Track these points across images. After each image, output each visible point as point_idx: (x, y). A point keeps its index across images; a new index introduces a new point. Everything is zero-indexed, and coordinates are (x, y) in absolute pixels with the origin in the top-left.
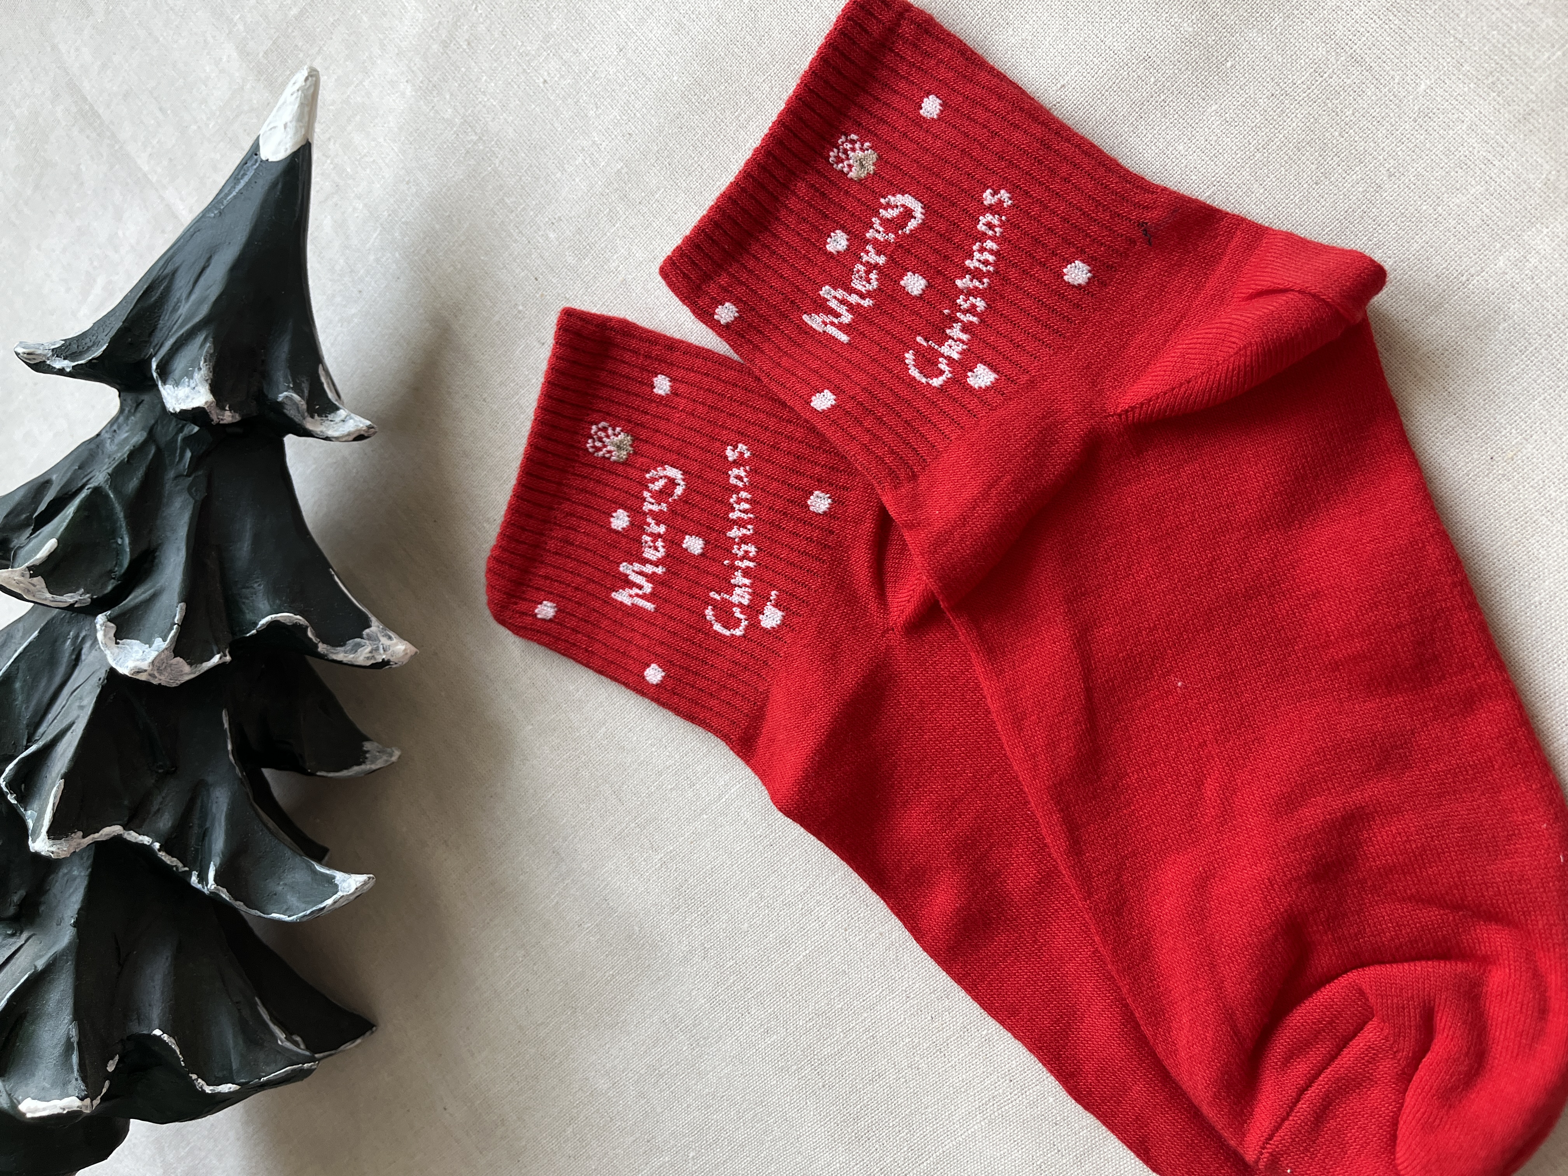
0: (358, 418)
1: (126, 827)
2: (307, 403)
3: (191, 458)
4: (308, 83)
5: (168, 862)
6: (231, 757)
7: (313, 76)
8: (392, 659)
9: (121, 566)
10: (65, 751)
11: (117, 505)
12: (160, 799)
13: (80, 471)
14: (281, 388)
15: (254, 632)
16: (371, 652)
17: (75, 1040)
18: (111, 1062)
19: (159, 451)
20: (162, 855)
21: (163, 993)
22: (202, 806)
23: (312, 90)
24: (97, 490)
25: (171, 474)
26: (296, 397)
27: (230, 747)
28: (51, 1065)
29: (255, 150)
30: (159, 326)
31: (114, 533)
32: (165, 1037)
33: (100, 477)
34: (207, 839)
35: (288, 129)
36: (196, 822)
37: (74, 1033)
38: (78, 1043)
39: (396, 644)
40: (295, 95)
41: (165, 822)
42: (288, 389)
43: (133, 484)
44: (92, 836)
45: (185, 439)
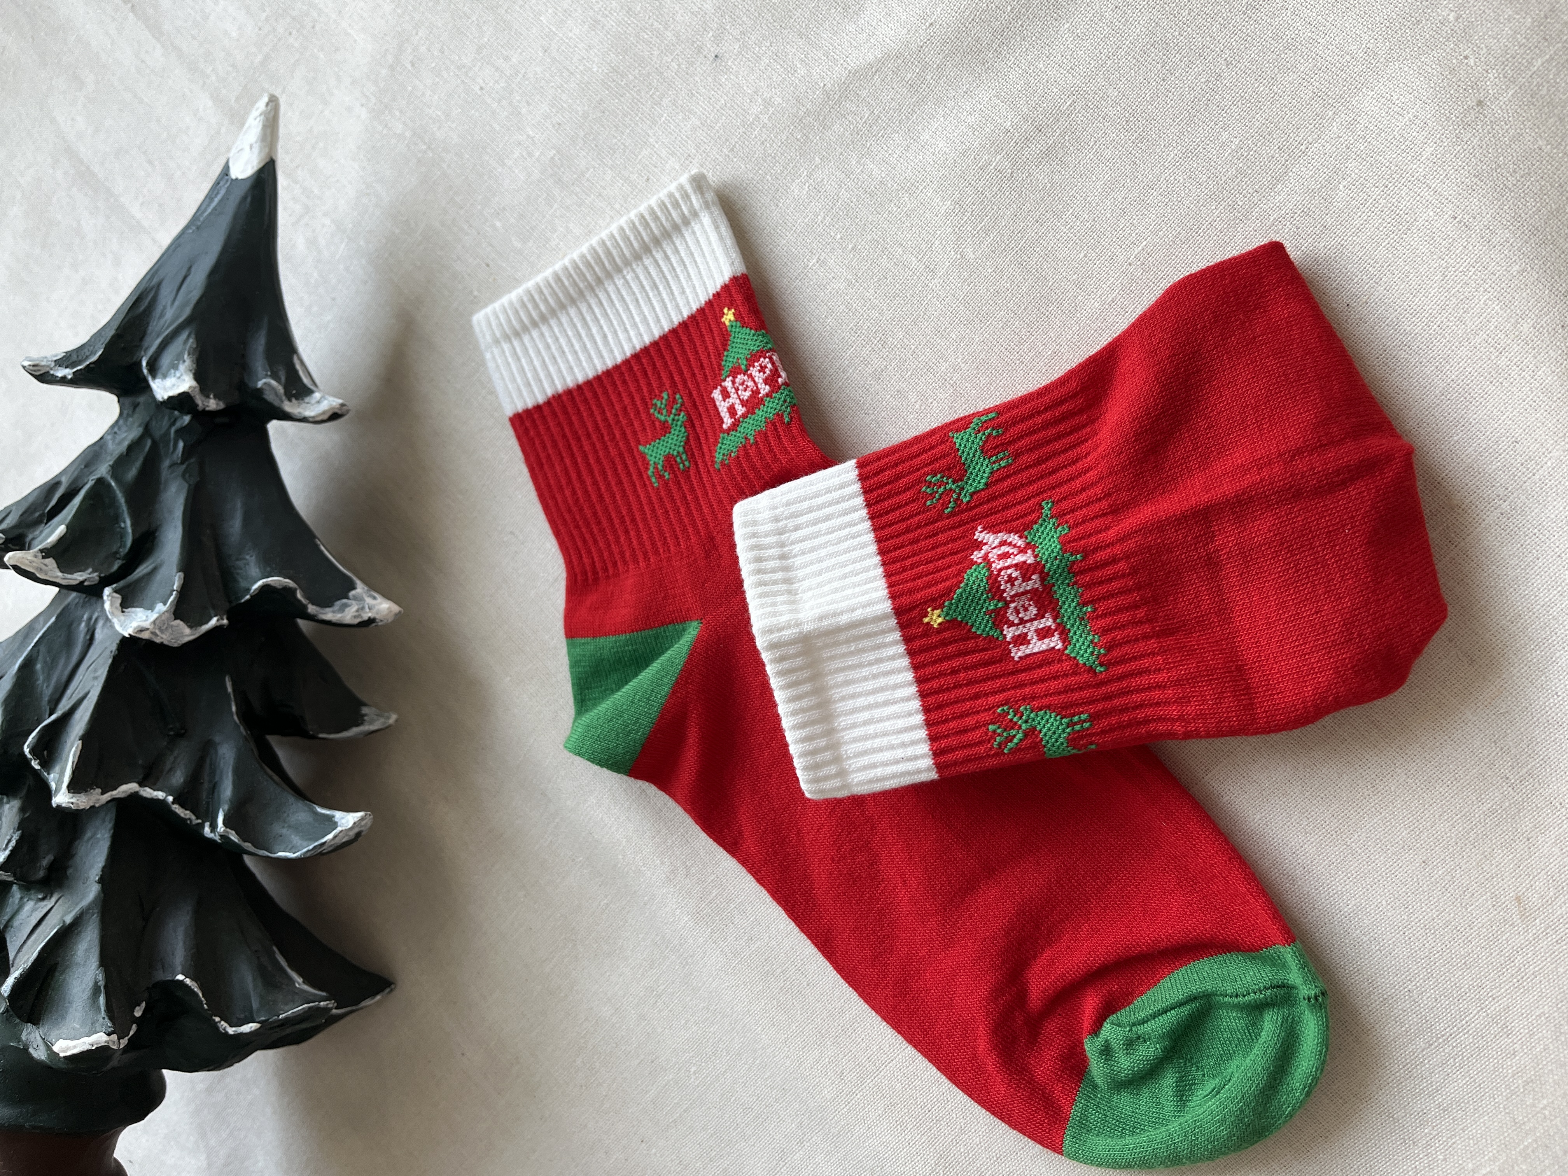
0: (331, 399)
1: (141, 784)
2: (285, 388)
3: (184, 448)
4: (269, 107)
5: (182, 815)
6: (235, 718)
7: (273, 102)
8: (377, 617)
9: (125, 546)
10: (81, 717)
11: (118, 492)
12: (172, 758)
13: (86, 470)
14: (260, 375)
15: (248, 597)
16: (357, 611)
17: (102, 983)
18: (137, 1008)
19: (154, 443)
20: (176, 808)
21: (185, 943)
22: (211, 764)
23: (272, 114)
24: (100, 481)
25: (166, 463)
26: (274, 383)
27: (234, 709)
28: (80, 1008)
29: (226, 171)
30: (149, 332)
31: (117, 518)
32: (188, 981)
33: (103, 470)
34: (216, 791)
35: (254, 149)
36: (206, 778)
37: (100, 977)
38: (106, 987)
39: (381, 603)
40: (258, 119)
41: (178, 778)
42: (266, 376)
43: (132, 473)
44: (110, 793)
45: (177, 431)
